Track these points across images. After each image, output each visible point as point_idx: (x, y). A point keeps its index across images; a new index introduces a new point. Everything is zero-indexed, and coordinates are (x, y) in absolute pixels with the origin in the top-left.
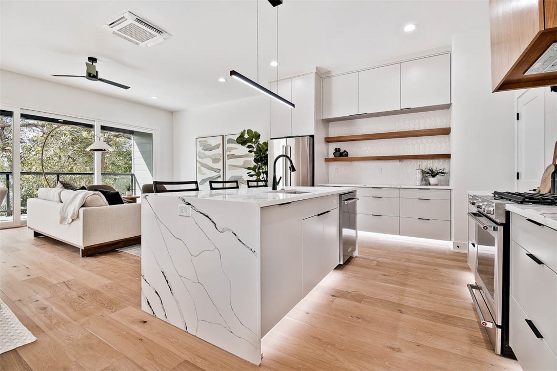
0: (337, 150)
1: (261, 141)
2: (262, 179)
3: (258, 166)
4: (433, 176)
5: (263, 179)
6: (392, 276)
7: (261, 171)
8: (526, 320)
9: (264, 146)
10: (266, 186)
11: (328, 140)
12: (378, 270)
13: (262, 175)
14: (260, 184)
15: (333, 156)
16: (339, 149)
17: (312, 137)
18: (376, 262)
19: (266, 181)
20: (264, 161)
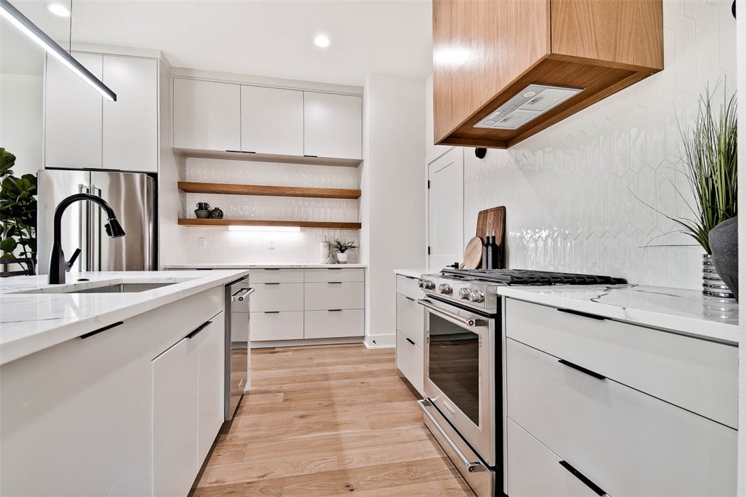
0: (202, 207)
1: (18, 171)
2: (18, 257)
3: (10, 227)
4: (342, 251)
5: (24, 257)
6: (313, 415)
7: (16, 238)
8: (560, 462)
9: (27, 182)
10: (31, 272)
11: (185, 188)
12: (288, 409)
13: (19, 249)
14: (15, 267)
15: (193, 216)
16: (206, 204)
17: (154, 176)
18: (283, 394)
19: (31, 262)
20: (26, 215)
